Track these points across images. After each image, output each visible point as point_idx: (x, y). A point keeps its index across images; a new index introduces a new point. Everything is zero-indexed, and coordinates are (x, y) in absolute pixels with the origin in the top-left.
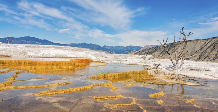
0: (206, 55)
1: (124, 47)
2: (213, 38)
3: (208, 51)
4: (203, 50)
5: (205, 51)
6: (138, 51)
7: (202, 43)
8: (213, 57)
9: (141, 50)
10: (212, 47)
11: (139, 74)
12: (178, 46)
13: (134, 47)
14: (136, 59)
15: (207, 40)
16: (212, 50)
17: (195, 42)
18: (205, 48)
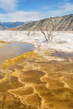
0: (63, 26)
1: (13, 23)
2: (67, 16)
3: (64, 23)
4: (61, 23)
5: (62, 24)
6: (22, 25)
7: (61, 19)
8: (67, 27)
9: (24, 24)
10: (66, 21)
11: (29, 54)
12: (47, 21)
13: (20, 22)
14: (23, 36)
15: (63, 17)
16: (66, 23)
17: (57, 18)
18: (63, 22)
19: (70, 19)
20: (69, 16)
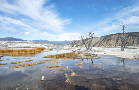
0: (102, 44)
1: (62, 41)
2: (104, 36)
4: (100, 42)
5: (101, 42)
6: (69, 43)
7: (100, 39)
8: (105, 45)
9: (71, 43)
10: (104, 40)
11: (70, 54)
14: (68, 47)
15: (101, 37)
16: (104, 42)
17: (97, 38)
18: (101, 41)
19: (107, 38)
20: (106, 36)
